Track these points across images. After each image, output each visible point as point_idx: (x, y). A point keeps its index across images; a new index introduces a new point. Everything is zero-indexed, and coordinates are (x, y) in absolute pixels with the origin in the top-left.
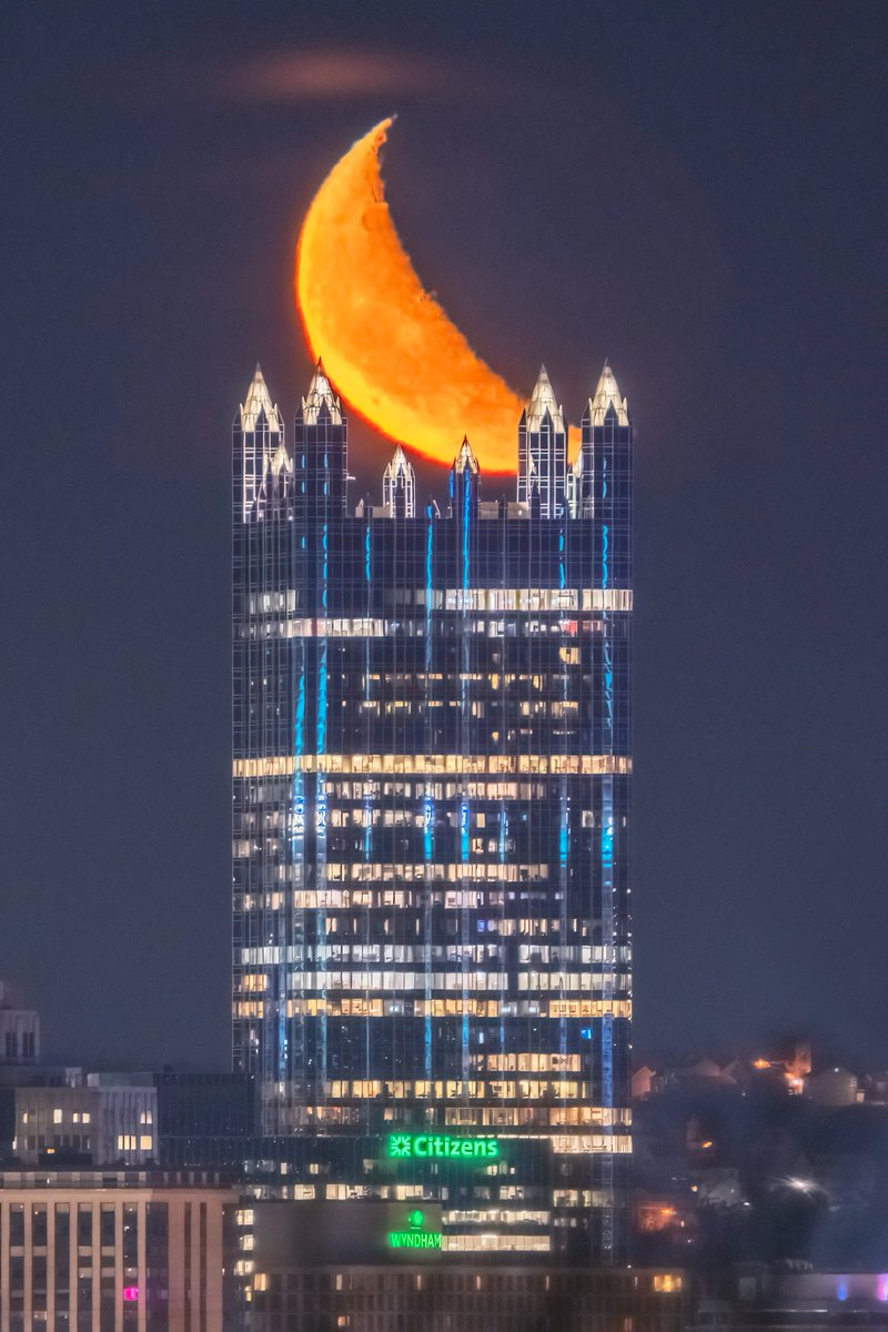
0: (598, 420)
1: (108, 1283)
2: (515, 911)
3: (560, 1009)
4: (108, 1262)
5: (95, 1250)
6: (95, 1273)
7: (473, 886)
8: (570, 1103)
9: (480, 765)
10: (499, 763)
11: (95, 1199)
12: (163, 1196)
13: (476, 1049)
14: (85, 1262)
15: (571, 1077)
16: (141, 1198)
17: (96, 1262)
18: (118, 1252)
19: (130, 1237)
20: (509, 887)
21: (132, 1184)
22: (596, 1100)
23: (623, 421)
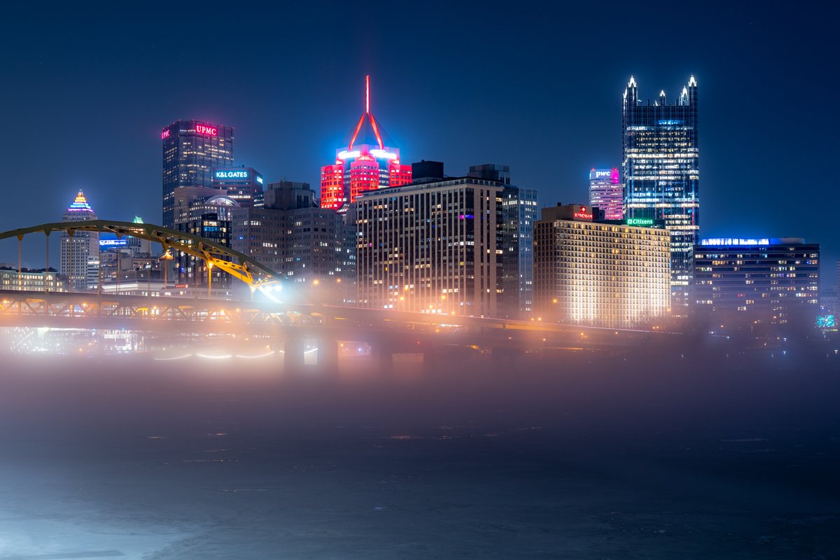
0: (690, 85)
1: (456, 214)
2: (674, 186)
3: (683, 205)
4: (456, 208)
5: (452, 205)
6: (452, 211)
7: (665, 180)
8: (686, 225)
9: (666, 156)
10: (670, 156)
11: (452, 189)
12: (471, 186)
13: (665, 214)
14: (450, 208)
15: (686, 219)
16: (464, 187)
17: (453, 208)
18: (458, 204)
19: (462, 200)
20: (673, 181)
21: (462, 183)
22: (691, 224)
23: (695, 85)
